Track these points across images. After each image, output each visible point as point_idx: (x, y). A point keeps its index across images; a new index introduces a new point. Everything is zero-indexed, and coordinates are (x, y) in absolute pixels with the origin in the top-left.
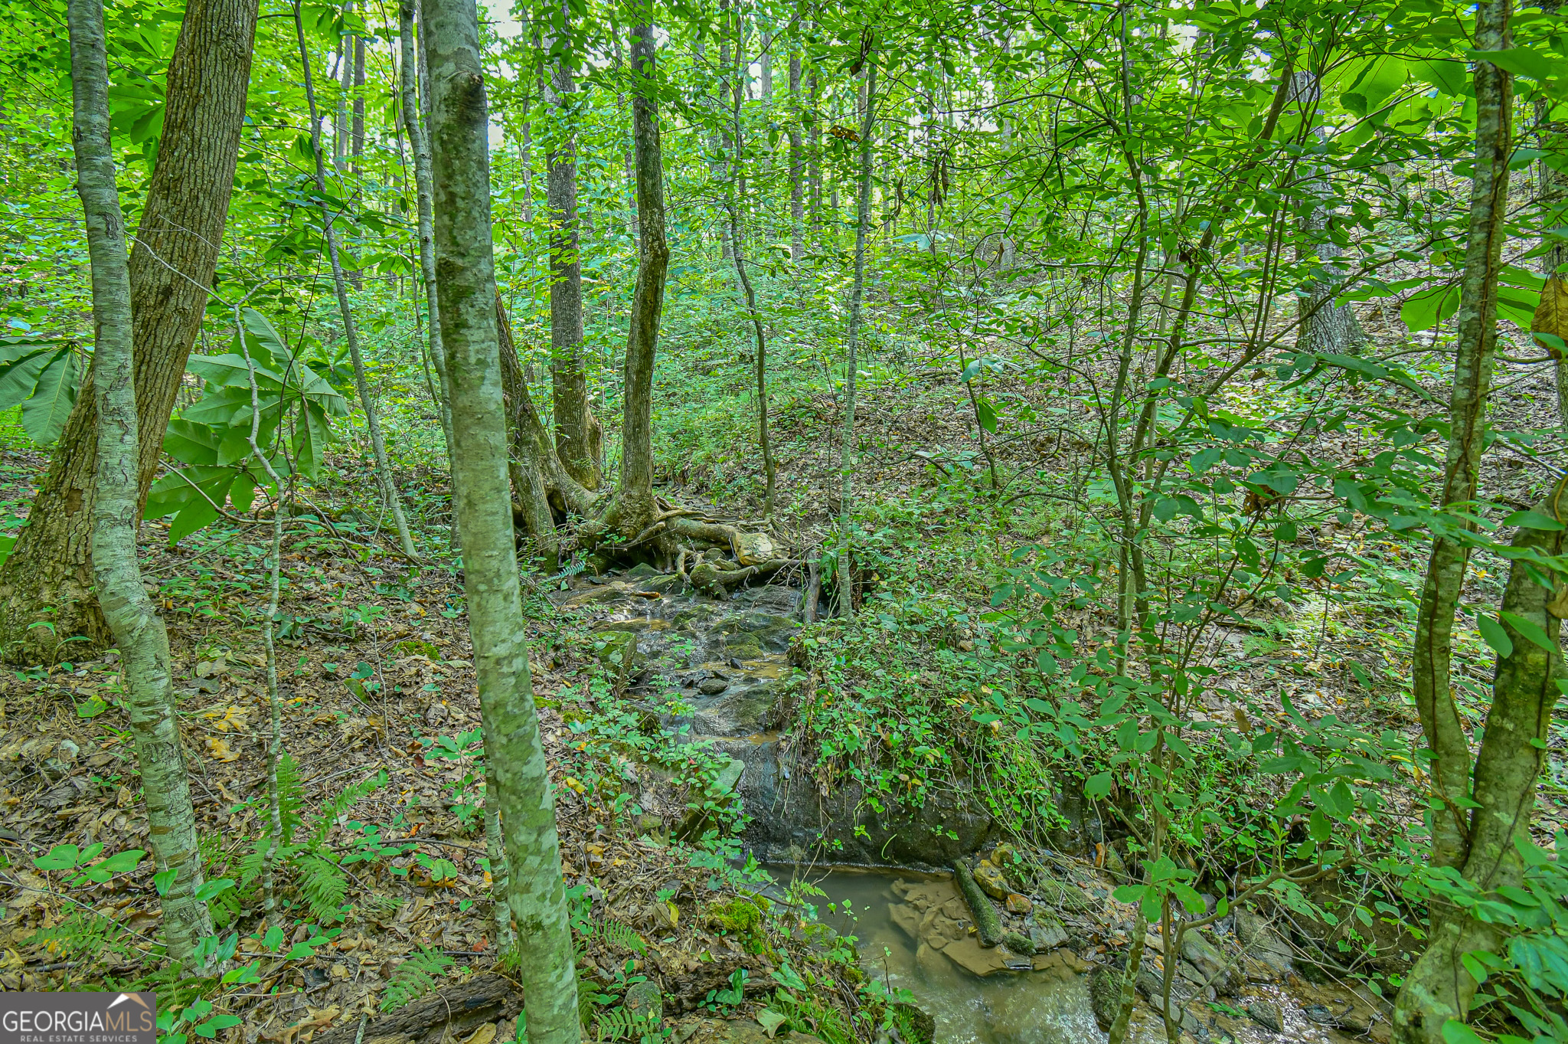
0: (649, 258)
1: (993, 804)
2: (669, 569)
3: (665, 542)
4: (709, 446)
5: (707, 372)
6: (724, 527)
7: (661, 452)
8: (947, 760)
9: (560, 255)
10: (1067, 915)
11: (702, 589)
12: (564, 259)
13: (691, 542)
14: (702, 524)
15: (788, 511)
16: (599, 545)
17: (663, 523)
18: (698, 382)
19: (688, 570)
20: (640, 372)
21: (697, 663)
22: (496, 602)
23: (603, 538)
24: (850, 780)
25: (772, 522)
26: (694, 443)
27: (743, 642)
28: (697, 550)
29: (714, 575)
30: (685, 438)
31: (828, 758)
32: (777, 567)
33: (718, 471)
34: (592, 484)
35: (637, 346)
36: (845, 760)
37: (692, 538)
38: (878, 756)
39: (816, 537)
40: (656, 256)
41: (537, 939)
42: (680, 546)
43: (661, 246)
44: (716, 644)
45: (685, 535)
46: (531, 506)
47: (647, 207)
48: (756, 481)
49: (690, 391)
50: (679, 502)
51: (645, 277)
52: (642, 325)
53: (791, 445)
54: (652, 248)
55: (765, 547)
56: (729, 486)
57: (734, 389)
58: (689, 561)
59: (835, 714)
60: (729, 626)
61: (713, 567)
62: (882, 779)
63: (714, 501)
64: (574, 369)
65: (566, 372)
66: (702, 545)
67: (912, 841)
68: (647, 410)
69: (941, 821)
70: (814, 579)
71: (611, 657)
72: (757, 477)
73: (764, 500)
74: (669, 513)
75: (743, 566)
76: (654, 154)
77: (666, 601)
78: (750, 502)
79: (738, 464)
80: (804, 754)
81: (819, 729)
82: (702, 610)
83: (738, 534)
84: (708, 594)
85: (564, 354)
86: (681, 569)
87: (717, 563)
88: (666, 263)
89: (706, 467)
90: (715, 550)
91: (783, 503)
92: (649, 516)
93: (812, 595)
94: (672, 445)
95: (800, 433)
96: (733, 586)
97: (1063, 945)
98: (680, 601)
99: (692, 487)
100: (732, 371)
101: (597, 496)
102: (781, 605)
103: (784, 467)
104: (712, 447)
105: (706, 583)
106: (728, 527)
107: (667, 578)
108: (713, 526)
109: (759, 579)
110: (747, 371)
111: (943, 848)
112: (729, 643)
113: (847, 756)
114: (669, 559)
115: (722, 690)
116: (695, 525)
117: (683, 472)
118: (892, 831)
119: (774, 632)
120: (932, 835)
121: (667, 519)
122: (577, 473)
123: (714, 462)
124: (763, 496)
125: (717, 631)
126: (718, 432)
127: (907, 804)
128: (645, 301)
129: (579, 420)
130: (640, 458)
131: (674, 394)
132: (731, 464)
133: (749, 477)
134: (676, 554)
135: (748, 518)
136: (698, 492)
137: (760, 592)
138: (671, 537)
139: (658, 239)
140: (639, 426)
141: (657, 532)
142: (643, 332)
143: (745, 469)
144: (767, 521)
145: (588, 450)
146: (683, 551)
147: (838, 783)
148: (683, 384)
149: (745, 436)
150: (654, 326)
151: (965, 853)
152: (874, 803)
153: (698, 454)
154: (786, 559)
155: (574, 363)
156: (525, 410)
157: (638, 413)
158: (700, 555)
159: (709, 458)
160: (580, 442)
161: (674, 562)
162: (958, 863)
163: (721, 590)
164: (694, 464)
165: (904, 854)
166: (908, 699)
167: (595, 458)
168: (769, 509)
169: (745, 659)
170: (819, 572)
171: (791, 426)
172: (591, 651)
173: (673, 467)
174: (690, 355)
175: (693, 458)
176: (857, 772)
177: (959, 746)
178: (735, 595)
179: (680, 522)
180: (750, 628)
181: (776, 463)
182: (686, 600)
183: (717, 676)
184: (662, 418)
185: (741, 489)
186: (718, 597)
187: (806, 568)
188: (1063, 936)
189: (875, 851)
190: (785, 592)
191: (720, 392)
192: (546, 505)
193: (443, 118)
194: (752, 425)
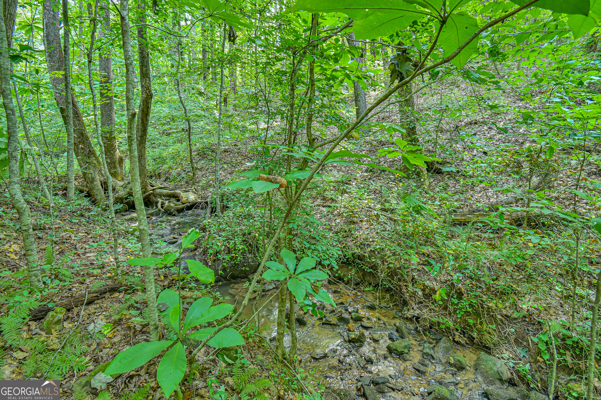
0: (145, 96)
1: (259, 258)
2: (155, 208)
3: (153, 198)
4: (170, 163)
5: (168, 134)
6: (176, 191)
7: (150, 167)
8: (246, 249)
9: (107, 93)
10: (276, 282)
11: (168, 213)
12: (108, 94)
13: (163, 197)
14: (168, 191)
15: (200, 184)
16: (125, 201)
17: (152, 191)
18: (165, 139)
19: (162, 207)
20: (141, 137)
21: (166, 236)
22: (137, 183)
23: (127, 198)
24: (218, 260)
25: (195, 188)
26: (164, 162)
27: (184, 228)
28: (166, 200)
29: (173, 207)
30: (160, 160)
31: (211, 254)
32: (196, 203)
33: (174, 173)
34: (120, 178)
35: (140, 127)
36: (217, 253)
37: (164, 196)
38: (226, 252)
39: (211, 192)
40: (148, 95)
41: (144, 232)
42: (159, 199)
43: (150, 92)
44: (174, 229)
45: (161, 195)
46: (94, 188)
47: (144, 77)
48: (189, 175)
49: (161, 142)
50: (158, 184)
51: (143, 102)
52: (142, 120)
53: (202, 162)
54: (146, 92)
55: (192, 197)
56: (178, 178)
57: (180, 141)
58: (163, 204)
59: (213, 241)
60: (179, 223)
61: (172, 205)
62: (228, 257)
63: (172, 183)
64: (112, 135)
65: (108, 135)
66: (168, 198)
67: (236, 273)
68: (145, 151)
69: (245, 266)
70: (209, 206)
71: (135, 233)
72: (190, 174)
73: (192, 181)
74: (154, 188)
75: (184, 204)
76: (146, 59)
77: (154, 218)
78: (187, 182)
79: (182, 169)
80: (204, 255)
81: (208, 246)
82: (168, 219)
83: (182, 193)
84: (171, 214)
85: (106, 129)
86: (159, 207)
87: (174, 203)
88: (152, 98)
89: (169, 171)
90: (173, 200)
91: (199, 182)
92: (146, 189)
93: (209, 210)
94: (154, 163)
95: (206, 157)
96: (180, 211)
97: (274, 288)
98: (160, 218)
99: (163, 179)
100: (179, 135)
101: (123, 183)
102: (198, 215)
103: (201, 170)
104: (171, 163)
105: (170, 210)
106: (178, 191)
107: (154, 211)
108: (172, 191)
109: (189, 208)
110: (185, 135)
111: (245, 273)
112: (178, 228)
113: (216, 253)
114: (155, 204)
115: (176, 242)
116: (165, 191)
117: (159, 173)
118: (230, 271)
119: (195, 223)
120: (242, 270)
121: (153, 190)
122: (114, 175)
123: (172, 169)
124: (191, 180)
125: (174, 225)
126: (174, 158)
127: (235, 263)
128: (143, 111)
129: (113, 155)
130: (142, 168)
131: (154, 143)
132: (179, 169)
133: (186, 174)
134: (157, 202)
135: (186, 188)
136: (165, 181)
137: (190, 212)
138: (155, 196)
139: (148, 89)
140: (141, 156)
141: (150, 195)
142: (143, 122)
143: (185, 171)
144: (193, 188)
145: (118, 166)
146: (160, 201)
147: (214, 261)
148: (158, 139)
149: (185, 159)
150: (147, 120)
151: (252, 274)
152: (225, 264)
153: (165, 167)
154: (200, 200)
155: (111, 133)
156: (90, 151)
157: (141, 151)
158: (167, 202)
159: (170, 168)
160: (114, 163)
161: (156, 205)
162: (249, 276)
163: (176, 213)
164: (164, 170)
165: (234, 277)
166: (236, 234)
167: (121, 169)
168: (194, 184)
169: (184, 233)
170: (211, 203)
171: (202, 155)
172: (127, 232)
173: (154, 172)
174: (162, 128)
175: (163, 168)
176: (220, 256)
177: (250, 245)
178: (181, 214)
179: (159, 191)
180: (187, 223)
181: (197, 169)
182: (162, 217)
183: (174, 238)
184: (150, 153)
185: (183, 178)
186: (174, 215)
187: (207, 203)
188: (274, 286)
189: (225, 278)
190: (199, 211)
191: (174, 143)
192: (100, 187)
193: (130, 117)
194: (187, 154)
